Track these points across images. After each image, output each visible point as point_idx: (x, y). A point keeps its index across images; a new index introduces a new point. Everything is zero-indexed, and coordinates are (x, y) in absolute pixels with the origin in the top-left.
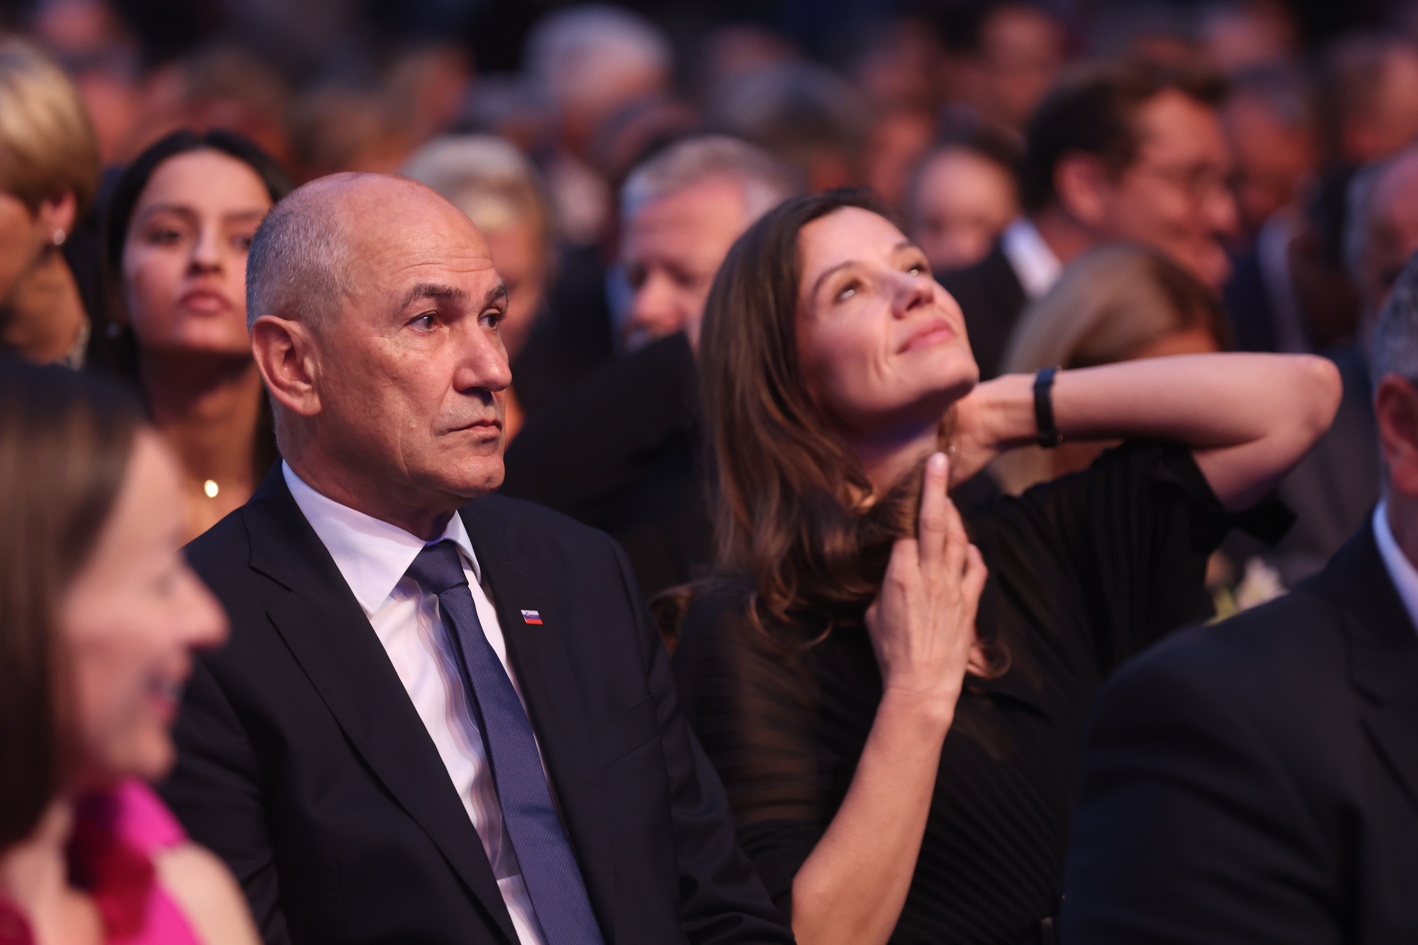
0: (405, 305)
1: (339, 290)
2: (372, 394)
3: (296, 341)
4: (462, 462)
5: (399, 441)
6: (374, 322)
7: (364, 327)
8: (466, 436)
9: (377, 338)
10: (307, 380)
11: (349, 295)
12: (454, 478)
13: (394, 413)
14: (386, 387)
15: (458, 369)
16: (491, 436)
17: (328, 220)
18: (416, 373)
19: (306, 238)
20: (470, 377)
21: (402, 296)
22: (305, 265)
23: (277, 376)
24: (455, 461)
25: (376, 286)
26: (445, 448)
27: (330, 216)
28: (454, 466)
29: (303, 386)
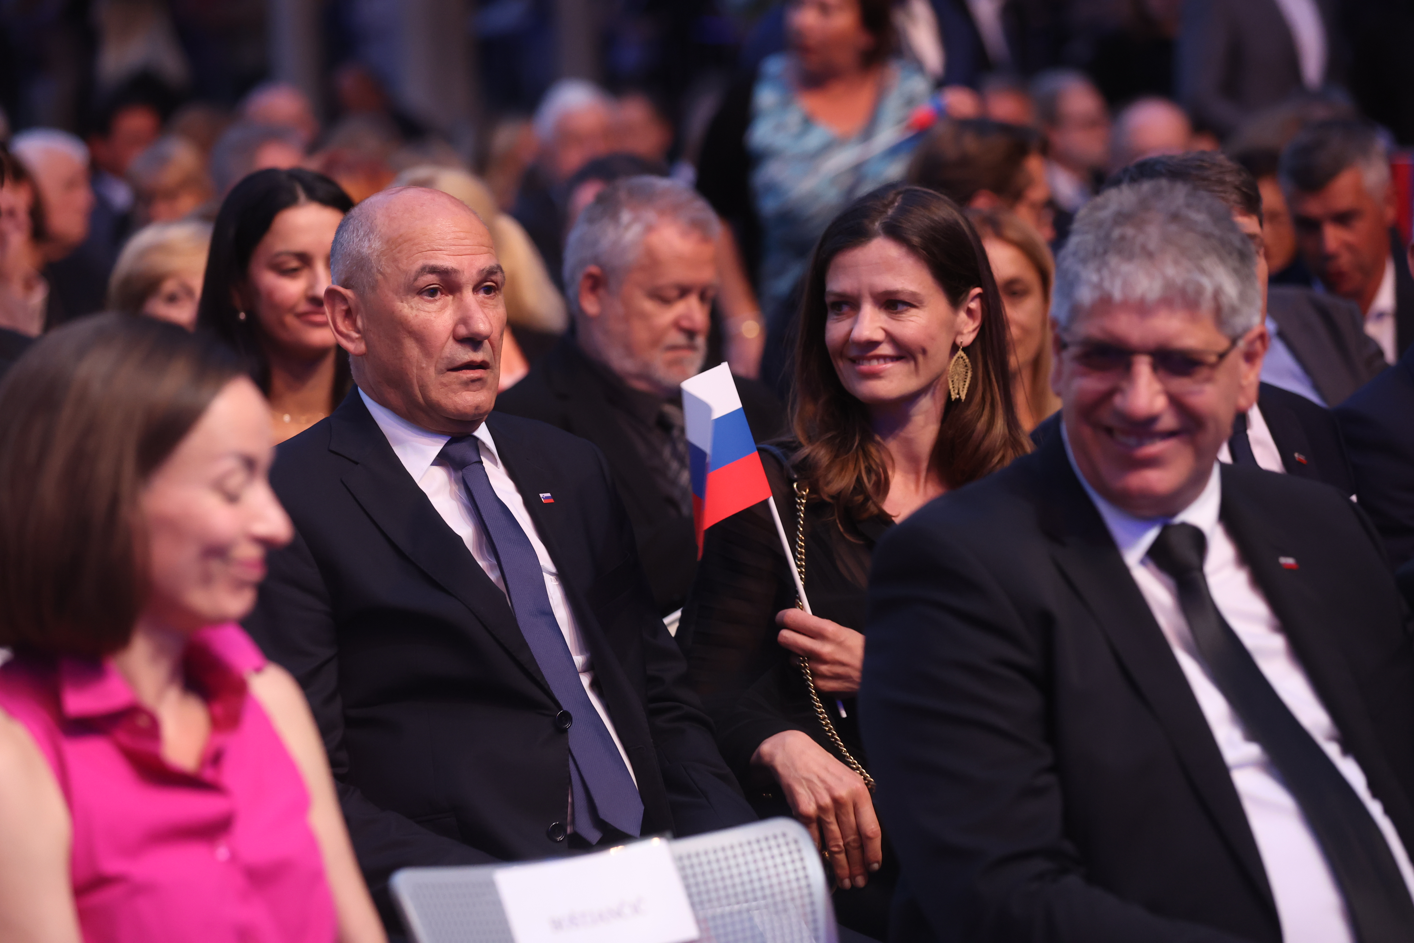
0: (416, 279)
1: (375, 270)
2: (397, 343)
3: (352, 304)
4: (456, 396)
5: (415, 375)
6: (396, 292)
7: (391, 295)
8: (457, 378)
9: (399, 303)
10: (358, 331)
11: (381, 273)
12: (450, 407)
13: (411, 356)
14: (404, 337)
15: (456, 325)
16: (476, 377)
17: (371, 224)
18: (425, 328)
19: (357, 236)
20: (462, 331)
21: (413, 274)
22: (355, 253)
23: (339, 327)
24: (451, 395)
25: (398, 267)
26: (444, 385)
27: (373, 221)
28: (450, 399)
29: (355, 335)
